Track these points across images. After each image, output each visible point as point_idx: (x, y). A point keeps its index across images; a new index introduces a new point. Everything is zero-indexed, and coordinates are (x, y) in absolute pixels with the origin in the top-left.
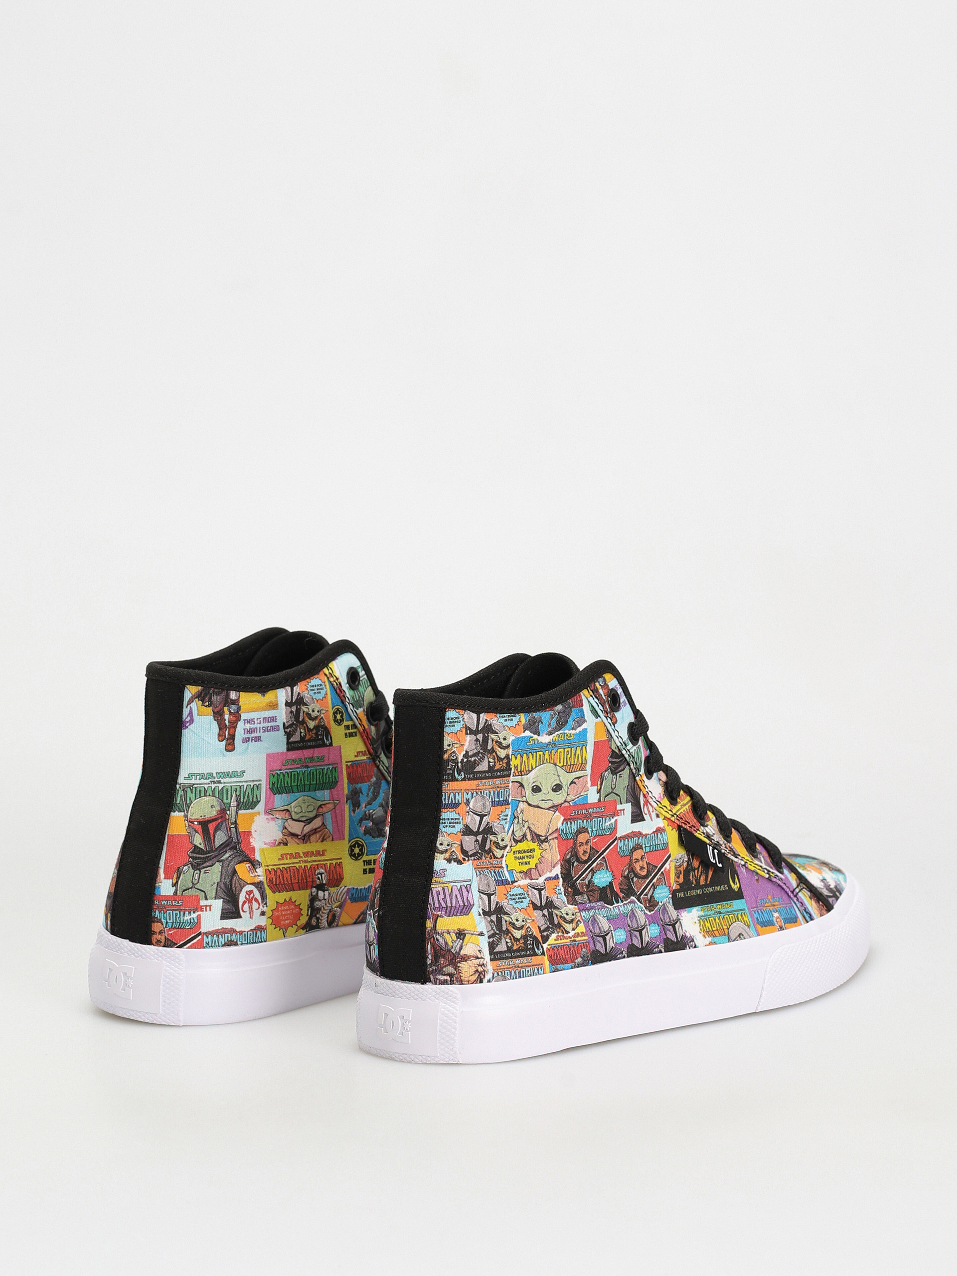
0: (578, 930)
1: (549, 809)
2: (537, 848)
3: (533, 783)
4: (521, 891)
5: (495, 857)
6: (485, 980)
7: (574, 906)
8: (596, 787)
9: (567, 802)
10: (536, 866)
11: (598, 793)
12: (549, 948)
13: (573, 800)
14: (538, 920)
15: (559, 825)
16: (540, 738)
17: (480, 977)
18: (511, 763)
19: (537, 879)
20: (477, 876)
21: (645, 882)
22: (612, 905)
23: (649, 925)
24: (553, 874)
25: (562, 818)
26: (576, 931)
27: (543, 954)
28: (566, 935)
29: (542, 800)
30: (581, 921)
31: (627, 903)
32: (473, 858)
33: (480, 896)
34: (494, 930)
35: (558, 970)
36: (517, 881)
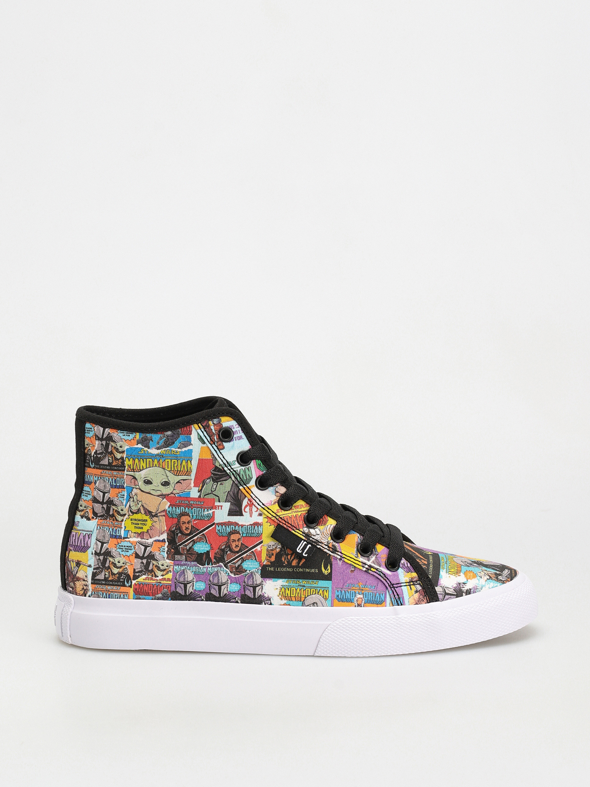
0: (166, 577)
1: (158, 496)
2: (149, 520)
3: (145, 478)
4: (130, 545)
5: (117, 520)
6: (87, 595)
7: (171, 561)
8: (198, 488)
9: (173, 494)
10: (148, 531)
11: (198, 492)
12: (136, 584)
13: (179, 494)
14: (137, 564)
15: (167, 508)
16: (150, 451)
17: (85, 593)
18: (125, 463)
19: (148, 539)
20: (97, 530)
21: (235, 556)
22: (203, 566)
23: (231, 583)
24: (161, 538)
25: (169, 504)
26: (164, 577)
27: (130, 586)
28: (154, 578)
29: (153, 490)
30: (172, 571)
31: (215, 566)
32: (100, 518)
33: (96, 542)
34: (99, 565)
35: (140, 599)
36: (129, 538)
